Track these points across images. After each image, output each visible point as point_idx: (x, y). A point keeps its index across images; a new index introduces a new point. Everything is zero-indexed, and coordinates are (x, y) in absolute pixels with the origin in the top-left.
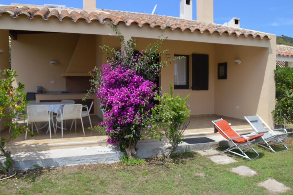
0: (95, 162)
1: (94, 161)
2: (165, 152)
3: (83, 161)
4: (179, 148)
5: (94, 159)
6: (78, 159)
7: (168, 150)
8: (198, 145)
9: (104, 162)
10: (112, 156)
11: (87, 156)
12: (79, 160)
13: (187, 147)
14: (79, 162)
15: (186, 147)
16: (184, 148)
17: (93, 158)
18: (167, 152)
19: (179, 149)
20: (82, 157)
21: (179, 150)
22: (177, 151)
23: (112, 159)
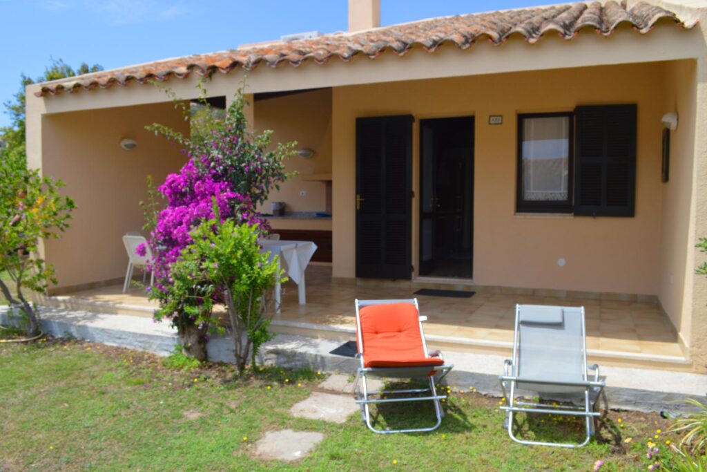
0: (141, 347)
1: (140, 344)
2: (266, 360)
3: (124, 341)
4: (297, 358)
5: (140, 342)
6: (118, 336)
7: (273, 356)
8: (348, 360)
9: (155, 351)
10: (166, 343)
11: (130, 333)
12: (120, 338)
13: (319, 359)
14: (119, 341)
15: (316, 360)
16: (310, 361)
17: (139, 339)
18: (270, 359)
19: (299, 360)
20: (124, 332)
21: (298, 363)
22: (293, 363)
23: (165, 348)
